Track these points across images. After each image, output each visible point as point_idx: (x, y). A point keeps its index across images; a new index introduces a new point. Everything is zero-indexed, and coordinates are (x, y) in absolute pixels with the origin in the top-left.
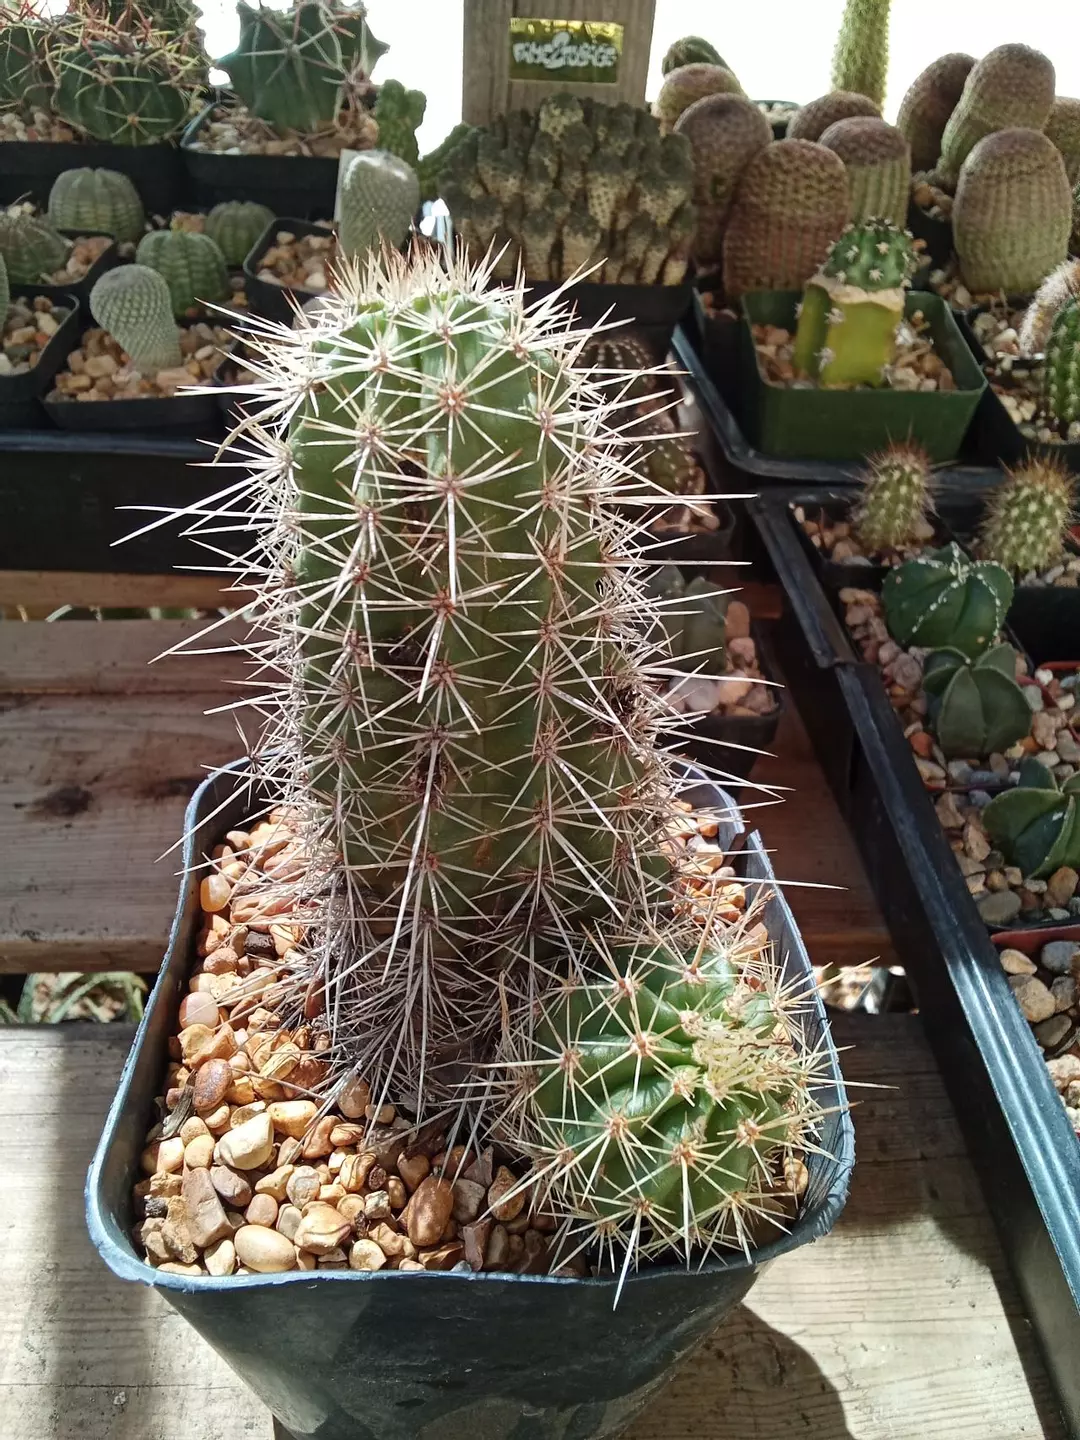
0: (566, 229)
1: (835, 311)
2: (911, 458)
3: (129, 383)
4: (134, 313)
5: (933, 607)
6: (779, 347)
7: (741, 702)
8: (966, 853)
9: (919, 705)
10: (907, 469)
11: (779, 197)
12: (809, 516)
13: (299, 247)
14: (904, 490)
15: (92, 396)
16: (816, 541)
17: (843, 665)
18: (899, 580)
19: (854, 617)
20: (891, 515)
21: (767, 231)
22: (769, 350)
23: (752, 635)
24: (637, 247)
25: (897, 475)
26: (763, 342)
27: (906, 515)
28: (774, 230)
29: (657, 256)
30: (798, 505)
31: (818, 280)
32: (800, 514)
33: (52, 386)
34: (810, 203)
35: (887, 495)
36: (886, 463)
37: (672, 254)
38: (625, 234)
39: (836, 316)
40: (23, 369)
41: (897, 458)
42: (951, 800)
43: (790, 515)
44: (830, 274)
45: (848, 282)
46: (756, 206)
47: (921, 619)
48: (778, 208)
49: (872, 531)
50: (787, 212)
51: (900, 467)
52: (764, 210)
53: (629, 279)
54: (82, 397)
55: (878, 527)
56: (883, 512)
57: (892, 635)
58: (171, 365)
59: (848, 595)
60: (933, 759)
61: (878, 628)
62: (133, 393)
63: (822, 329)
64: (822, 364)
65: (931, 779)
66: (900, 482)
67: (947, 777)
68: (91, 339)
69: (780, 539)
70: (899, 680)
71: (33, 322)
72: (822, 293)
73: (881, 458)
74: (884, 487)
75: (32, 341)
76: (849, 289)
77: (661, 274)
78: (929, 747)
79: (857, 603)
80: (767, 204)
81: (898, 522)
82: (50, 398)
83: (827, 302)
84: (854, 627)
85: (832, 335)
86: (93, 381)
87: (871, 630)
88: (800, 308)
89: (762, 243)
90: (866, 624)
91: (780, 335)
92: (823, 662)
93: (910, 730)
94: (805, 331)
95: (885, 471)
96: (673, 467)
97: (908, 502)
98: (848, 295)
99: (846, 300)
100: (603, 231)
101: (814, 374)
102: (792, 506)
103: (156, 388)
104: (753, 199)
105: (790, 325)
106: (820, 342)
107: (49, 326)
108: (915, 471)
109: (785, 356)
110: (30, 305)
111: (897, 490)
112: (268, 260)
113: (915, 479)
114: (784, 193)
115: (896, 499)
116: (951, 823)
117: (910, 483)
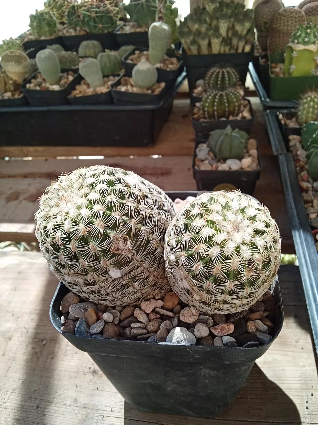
0: (212, 37)
1: (294, 52)
2: (314, 93)
3: (90, 91)
4: (89, 71)
5: (314, 136)
6: (281, 69)
7: (248, 167)
8: (312, 206)
9: (307, 167)
10: (313, 97)
11: (283, 24)
12: (283, 116)
13: (141, 54)
14: (312, 103)
15: (80, 95)
16: (283, 122)
17: (281, 154)
18: (305, 129)
19: (291, 143)
20: (308, 112)
21: (279, 35)
22: (277, 70)
23: (257, 149)
24: (235, 42)
25: (309, 99)
26: (275, 68)
27: (313, 112)
28: (281, 35)
29: (241, 44)
30: (280, 113)
31: (290, 44)
32: (281, 116)
33: (70, 93)
34: (293, 25)
35: (306, 106)
36: (306, 96)
37: (246, 43)
38: (231, 39)
39: (295, 54)
40: (63, 88)
41: (310, 94)
42: (311, 193)
43: (277, 117)
44: (293, 42)
45: (298, 43)
46: (276, 28)
47: (310, 140)
48: (282, 28)
49: (302, 118)
50: (285, 28)
51: (310, 97)
52: (278, 29)
53: (233, 51)
54: (77, 96)
55: (304, 117)
56: (305, 111)
57: (303, 148)
58: (100, 86)
59: (291, 137)
60: (309, 182)
61: (299, 146)
62: (90, 94)
63: (291, 59)
64: (291, 70)
65: (307, 188)
66: (310, 101)
67: (313, 187)
68: (82, 82)
69: (271, 122)
70: (302, 159)
71: (68, 78)
72: (291, 48)
73: (305, 94)
74: (305, 103)
75: (66, 83)
76: (298, 45)
77: (243, 50)
78: (308, 179)
79: (294, 139)
80: (279, 27)
81: (310, 115)
82: (69, 97)
83: (292, 50)
84: (292, 147)
85: (294, 61)
86: (80, 92)
87: (296, 146)
88: (285, 55)
89: (278, 39)
90: (295, 145)
91: (281, 65)
92: (276, 154)
93: (303, 173)
94: (287, 61)
95: (306, 98)
96: (235, 100)
97: (313, 107)
98: (298, 47)
99: (298, 49)
100: (223, 38)
101: (290, 74)
102: (278, 113)
103: (96, 92)
104: (275, 26)
105: (283, 61)
106: (291, 63)
107: (71, 78)
108: (315, 97)
109: (282, 71)
110: (68, 74)
111: (310, 103)
112: (131, 57)
113: (316, 100)
114: (284, 23)
115: (309, 107)
116: (309, 198)
117: (314, 101)
